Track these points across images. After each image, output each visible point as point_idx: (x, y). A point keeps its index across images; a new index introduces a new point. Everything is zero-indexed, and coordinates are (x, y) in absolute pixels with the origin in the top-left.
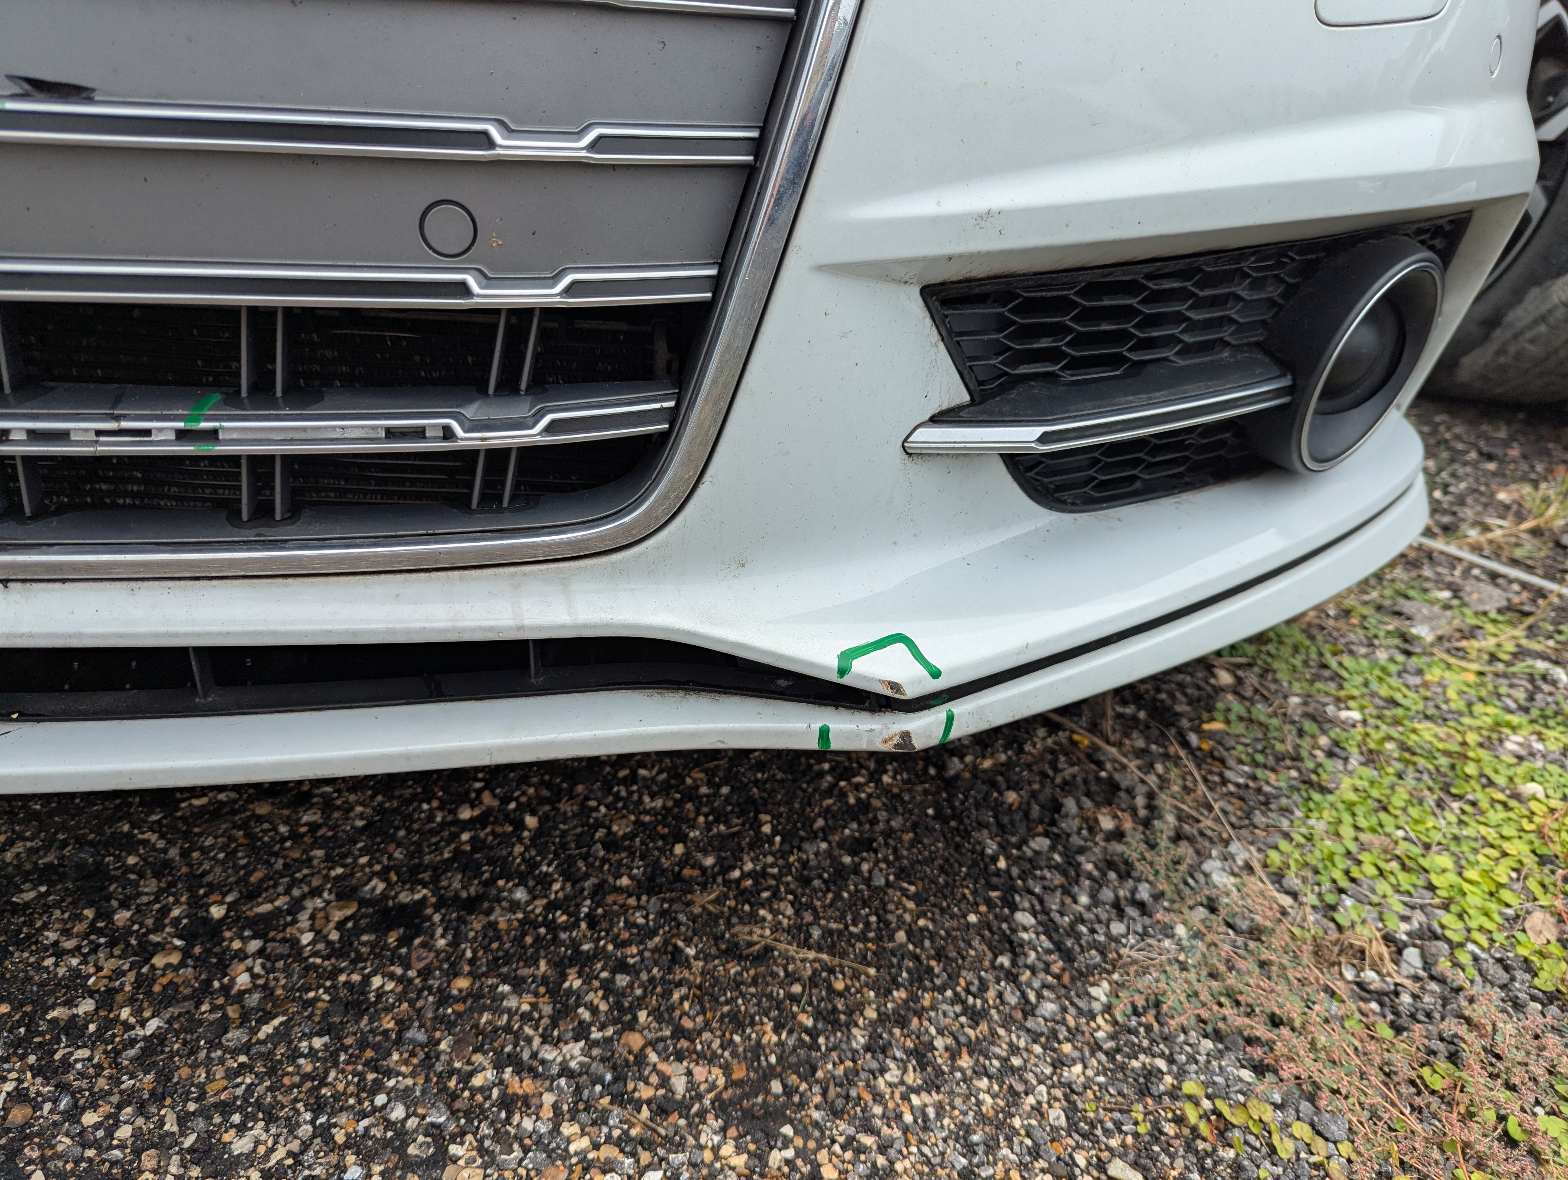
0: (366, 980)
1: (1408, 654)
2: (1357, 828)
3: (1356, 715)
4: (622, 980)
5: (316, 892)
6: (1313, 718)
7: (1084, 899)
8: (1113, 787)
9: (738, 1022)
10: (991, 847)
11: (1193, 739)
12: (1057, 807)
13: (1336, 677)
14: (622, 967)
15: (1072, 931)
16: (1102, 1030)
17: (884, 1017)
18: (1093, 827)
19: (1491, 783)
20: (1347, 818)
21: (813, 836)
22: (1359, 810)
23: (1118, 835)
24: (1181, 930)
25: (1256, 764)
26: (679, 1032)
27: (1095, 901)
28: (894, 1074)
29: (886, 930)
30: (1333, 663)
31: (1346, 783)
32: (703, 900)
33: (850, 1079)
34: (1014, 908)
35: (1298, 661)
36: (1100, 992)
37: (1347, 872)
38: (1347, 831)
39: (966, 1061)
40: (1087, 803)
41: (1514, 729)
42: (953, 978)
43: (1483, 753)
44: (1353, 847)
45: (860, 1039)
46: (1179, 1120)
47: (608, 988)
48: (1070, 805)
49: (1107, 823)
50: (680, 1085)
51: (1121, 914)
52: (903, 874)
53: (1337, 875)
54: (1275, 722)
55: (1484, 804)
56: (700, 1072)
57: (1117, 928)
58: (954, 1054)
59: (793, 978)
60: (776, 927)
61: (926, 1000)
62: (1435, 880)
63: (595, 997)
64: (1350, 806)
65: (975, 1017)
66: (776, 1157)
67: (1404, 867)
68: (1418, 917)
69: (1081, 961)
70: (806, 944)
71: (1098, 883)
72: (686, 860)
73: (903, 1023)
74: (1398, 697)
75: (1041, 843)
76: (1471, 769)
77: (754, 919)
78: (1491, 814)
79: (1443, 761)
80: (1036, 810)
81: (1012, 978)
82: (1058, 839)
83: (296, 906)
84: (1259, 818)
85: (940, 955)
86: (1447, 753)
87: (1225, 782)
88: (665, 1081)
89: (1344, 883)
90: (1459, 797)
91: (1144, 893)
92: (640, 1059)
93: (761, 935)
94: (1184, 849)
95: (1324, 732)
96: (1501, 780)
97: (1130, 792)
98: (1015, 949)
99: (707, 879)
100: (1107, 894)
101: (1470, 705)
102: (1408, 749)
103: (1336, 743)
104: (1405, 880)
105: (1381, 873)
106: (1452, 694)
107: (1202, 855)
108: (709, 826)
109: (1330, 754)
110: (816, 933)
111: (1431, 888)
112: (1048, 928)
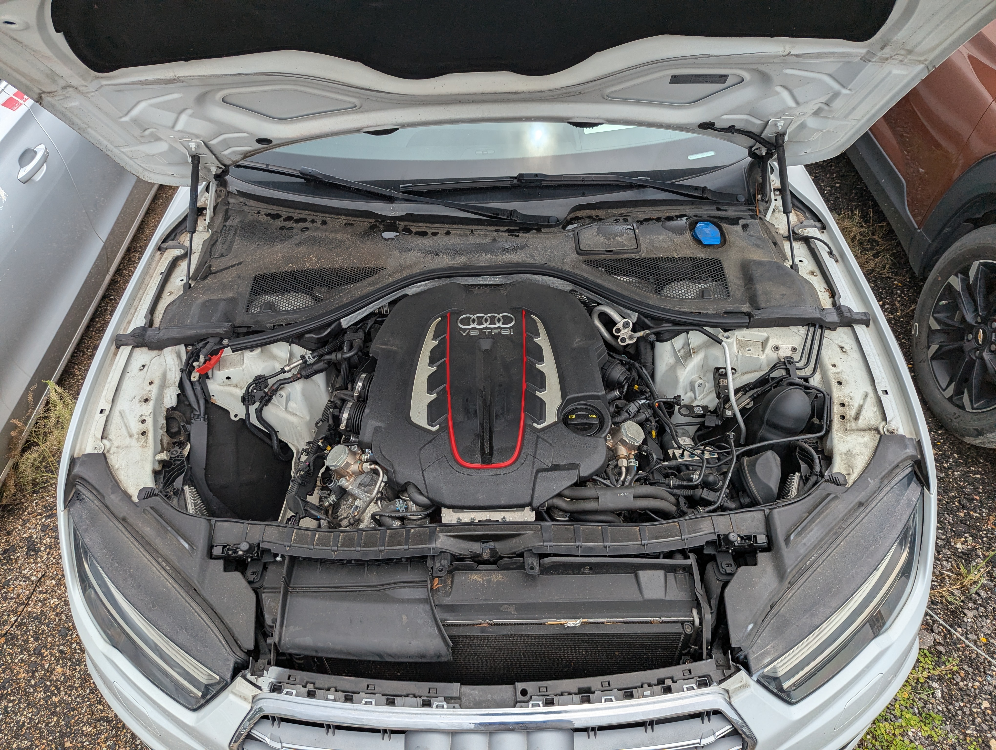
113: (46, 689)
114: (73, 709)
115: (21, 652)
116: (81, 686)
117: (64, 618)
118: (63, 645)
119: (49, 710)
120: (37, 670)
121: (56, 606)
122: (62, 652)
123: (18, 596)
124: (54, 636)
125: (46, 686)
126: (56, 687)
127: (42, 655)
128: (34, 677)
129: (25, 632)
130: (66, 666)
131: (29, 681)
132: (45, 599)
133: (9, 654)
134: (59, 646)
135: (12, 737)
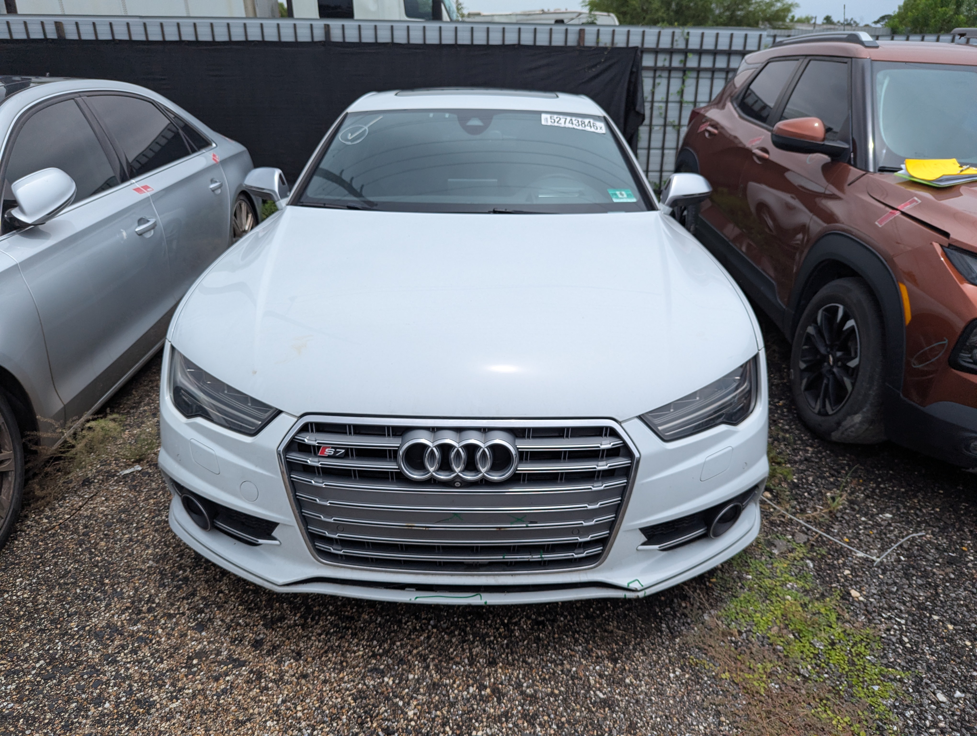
0: (539, 635)
1: (771, 558)
2: (741, 607)
3: (750, 577)
4: (586, 636)
5: (522, 618)
6: (739, 578)
7: (676, 622)
8: (686, 596)
9: (608, 644)
10: (657, 610)
11: (707, 583)
12: (673, 601)
13: (749, 566)
14: (584, 633)
15: (674, 629)
16: (677, 647)
17: (635, 644)
18: (680, 605)
19: (778, 596)
20: (739, 604)
21: (619, 607)
22: (743, 603)
23: (686, 608)
24: (696, 629)
25: (721, 590)
26: (598, 645)
27: (679, 622)
28: (637, 653)
29: (635, 628)
30: (749, 561)
31: (743, 595)
32: (598, 621)
33: (630, 654)
34: (661, 623)
35: (739, 561)
36: (677, 640)
37: (735, 617)
38: (738, 608)
39: (651, 652)
40: (679, 600)
41: (790, 581)
42: (649, 637)
43: (779, 588)
44: (738, 611)
45: (631, 647)
46: (689, 662)
47: (584, 637)
48: (676, 600)
49: (684, 605)
50: (600, 654)
51: (684, 625)
52: (639, 616)
53: (733, 618)
54: (728, 579)
55: (774, 601)
56: (603, 652)
57: (683, 628)
58: (649, 651)
59: (618, 636)
60: (613, 626)
61: (643, 641)
62: (755, 619)
63: (581, 638)
64: (741, 601)
65: (653, 644)
66: (618, 665)
67: (749, 616)
68: (749, 628)
69: (674, 635)
70: (620, 629)
71: (680, 618)
72: (594, 612)
73: (639, 644)
74: (763, 572)
75: (668, 609)
76: (774, 592)
77: (609, 625)
78: (775, 604)
79: (768, 590)
80: (668, 601)
81: (660, 637)
82: (672, 609)
83: (520, 620)
84: (719, 604)
85: (646, 633)
86: (770, 588)
87: (713, 595)
88: (597, 653)
89: (734, 619)
90: (768, 599)
91: (689, 621)
92: (592, 650)
93: (611, 628)
94: (700, 612)
95: (740, 582)
96: (781, 595)
97: (690, 598)
98: (661, 632)
99: (598, 616)
100: (682, 621)
101: (782, 574)
102: (761, 587)
103: (743, 585)
104: (748, 619)
105: (743, 617)
106: (778, 571)
107: (703, 612)
108: (596, 605)
109: (741, 588)
110: (621, 628)
111: (753, 621)
112: (668, 627)
113: (91, 553)
114: (113, 564)
115: (72, 534)
116: (121, 552)
117: (110, 517)
118: (108, 531)
119: (93, 563)
120: (84, 543)
121: (104, 511)
122: (106, 535)
123: (72, 506)
124: (101, 526)
125: (91, 551)
126: (100, 552)
127: (89, 536)
128: (81, 546)
129: (77, 524)
130: (109, 542)
131: (77, 549)
132: (94, 507)
133: (62, 535)
134: (104, 531)
135: (60, 578)
